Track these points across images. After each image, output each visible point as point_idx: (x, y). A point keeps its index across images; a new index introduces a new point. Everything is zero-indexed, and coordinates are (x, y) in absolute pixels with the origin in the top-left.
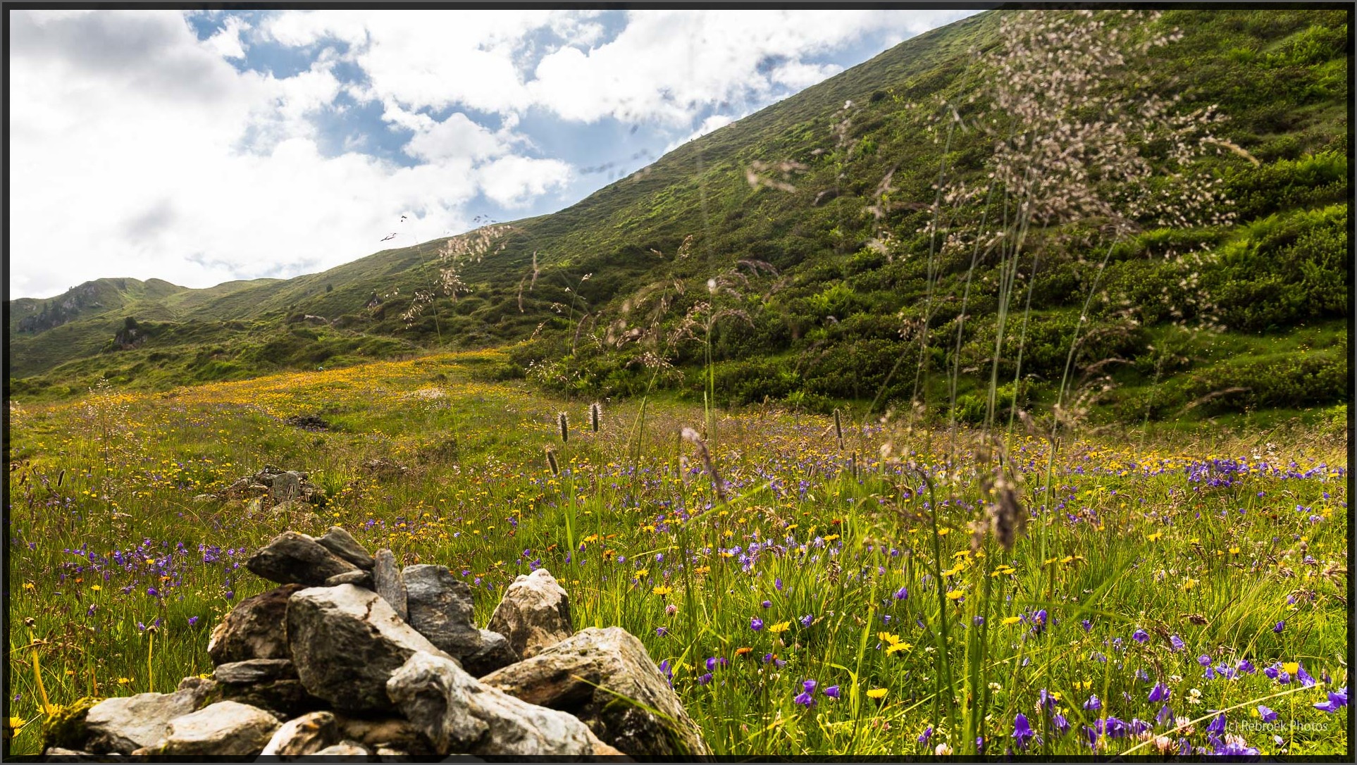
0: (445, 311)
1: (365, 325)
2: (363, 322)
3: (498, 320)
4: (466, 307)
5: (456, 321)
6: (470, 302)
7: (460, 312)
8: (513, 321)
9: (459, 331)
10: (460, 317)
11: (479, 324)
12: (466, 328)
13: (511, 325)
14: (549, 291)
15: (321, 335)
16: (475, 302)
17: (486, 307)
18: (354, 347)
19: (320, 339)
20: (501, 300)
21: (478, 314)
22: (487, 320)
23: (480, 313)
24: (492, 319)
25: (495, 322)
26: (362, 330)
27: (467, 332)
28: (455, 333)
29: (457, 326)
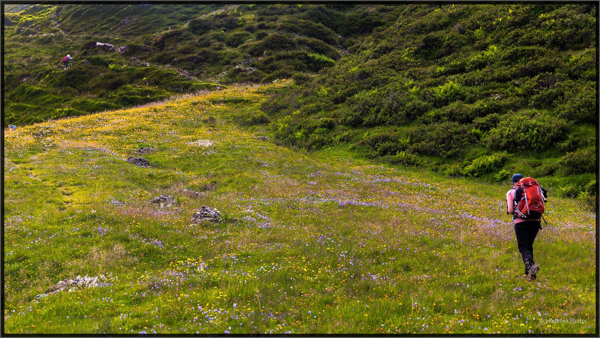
0: (217, 44)
1: (147, 53)
2: (146, 50)
3: (260, 54)
4: (234, 40)
5: (225, 54)
6: (238, 35)
7: (229, 44)
8: (273, 56)
9: (228, 63)
10: (229, 50)
11: (245, 57)
12: (234, 61)
13: (271, 60)
14: (307, 26)
15: (111, 62)
16: (243, 35)
17: (251, 42)
18: (140, 76)
19: (111, 67)
20: (265, 35)
21: (244, 48)
22: (251, 53)
23: (247, 46)
24: (256, 53)
25: (258, 55)
26: (145, 58)
27: (235, 64)
28: (224, 65)
29: (226, 59)
